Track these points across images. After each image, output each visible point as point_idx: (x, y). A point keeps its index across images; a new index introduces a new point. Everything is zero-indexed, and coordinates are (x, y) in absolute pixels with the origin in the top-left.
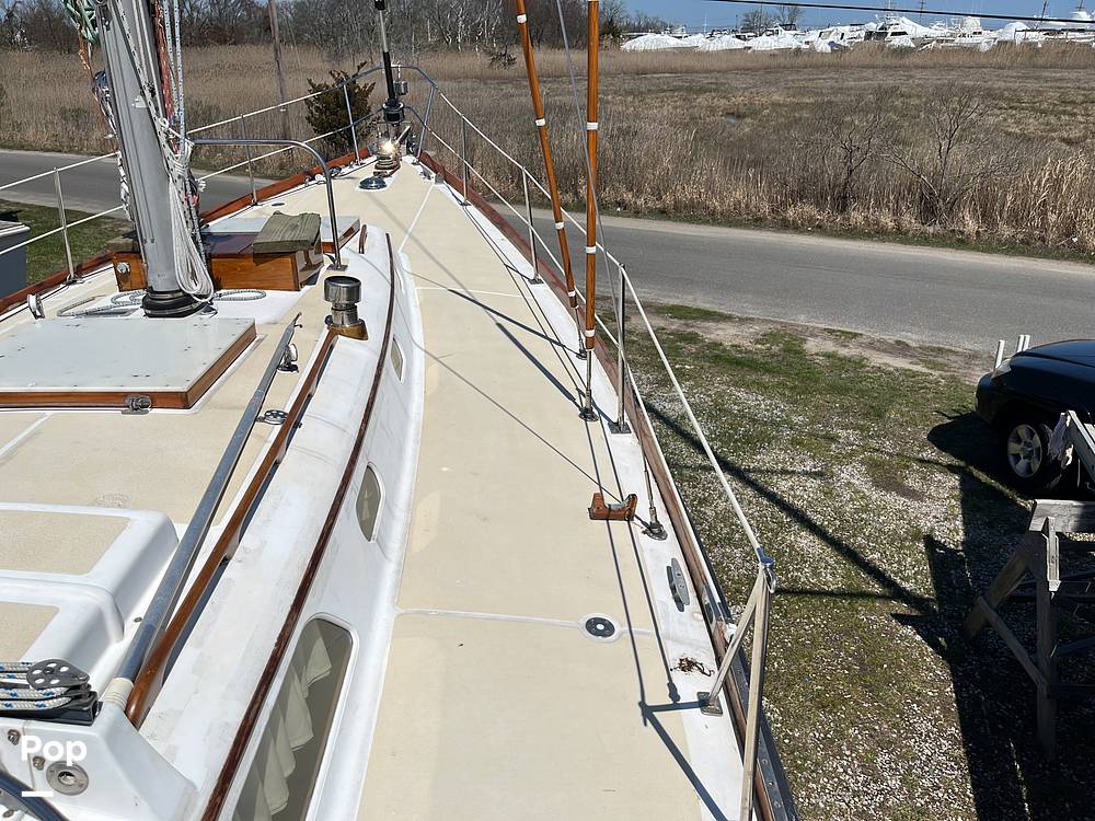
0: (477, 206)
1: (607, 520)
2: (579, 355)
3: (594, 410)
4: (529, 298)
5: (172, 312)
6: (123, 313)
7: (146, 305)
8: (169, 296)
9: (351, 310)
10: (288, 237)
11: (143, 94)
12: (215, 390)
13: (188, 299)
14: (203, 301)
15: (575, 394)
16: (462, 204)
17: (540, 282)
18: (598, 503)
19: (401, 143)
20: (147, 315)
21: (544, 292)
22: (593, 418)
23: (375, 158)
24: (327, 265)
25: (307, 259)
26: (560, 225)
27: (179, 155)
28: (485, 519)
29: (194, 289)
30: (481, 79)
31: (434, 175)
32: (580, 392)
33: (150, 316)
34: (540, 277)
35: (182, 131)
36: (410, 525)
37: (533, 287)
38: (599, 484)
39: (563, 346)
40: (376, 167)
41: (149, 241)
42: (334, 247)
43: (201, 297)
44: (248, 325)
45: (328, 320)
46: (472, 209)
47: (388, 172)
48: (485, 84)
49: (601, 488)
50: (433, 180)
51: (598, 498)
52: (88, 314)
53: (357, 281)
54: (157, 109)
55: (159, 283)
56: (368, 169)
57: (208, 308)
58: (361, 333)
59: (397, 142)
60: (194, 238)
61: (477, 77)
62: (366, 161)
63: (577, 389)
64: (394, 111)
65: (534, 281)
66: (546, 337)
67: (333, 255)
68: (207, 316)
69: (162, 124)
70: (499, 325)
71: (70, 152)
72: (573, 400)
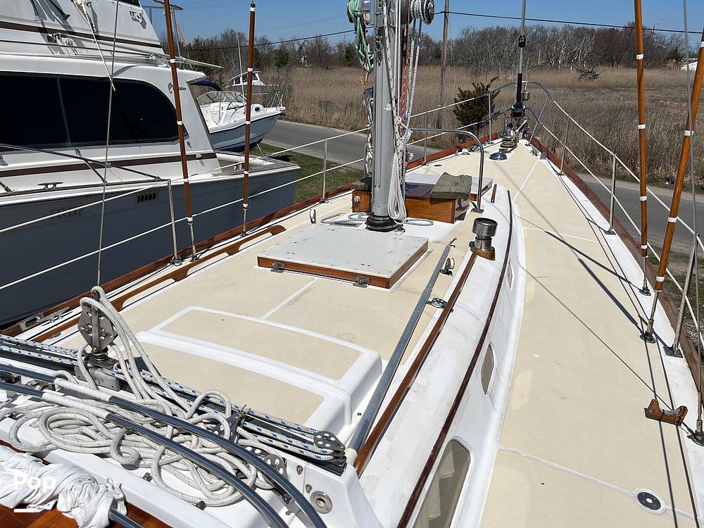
0: (569, 176)
1: (660, 421)
2: (641, 291)
3: (653, 335)
4: (604, 244)
5: (382, 228)
6: (354, 225)
7: (368, 222)
8: (382, 219)
9: (488, 240)
10: (453, 190)
11: (391, 103)
12: (403, 280)
13: (391, 222)
14: (399, 224)
15: (638, 320)
16: (558, 174)
17: (613, 233)
18: (653, 407)
19: (520, 131)
20: (367, 228)
21: (615, 241)
22: (652, 340)
23: (501, 140)
24: (471, 209)
25: (460, 204)
26: (644, 198)
27: (403, 138)
28: (564, 398)
29: (395, 216)
30: (572, 88)
31: (540, 153)
32: (642, 319)
33: (370, 229)
34: (613, 230)
35: (408, 124)
36: (510, 389)
37: (607, 236)
38: (654, 392)
39: (629, 283)
40: (501, 146)
41: (377, 187)
42: (476, 197)
43: (398, 221)
44: (425, 242)
45: (472, 245)
46: (565, 178)
47: (509, 149)
48: (574, 91)
49: (656, 395)
50: (539, 157)
51: (654, 403)
52: (337, 223)
53: (495, 222)
54: (397, 111)
55: (378, 210)
56: (495, 147)
57: (401, 228)
58: (491, 256)
59: (517, 131)
60: (401, 186)
61: (568, 87)
62: (495, 142)
63: (639, 316)
64: (518, 111)
65: (609, 233)
66: (616, 274)
67: (476, 203)
68: (399, 233)
69: (398, 120)
70: (580, 260)
71: (320, 125)
72: (636, 324)
